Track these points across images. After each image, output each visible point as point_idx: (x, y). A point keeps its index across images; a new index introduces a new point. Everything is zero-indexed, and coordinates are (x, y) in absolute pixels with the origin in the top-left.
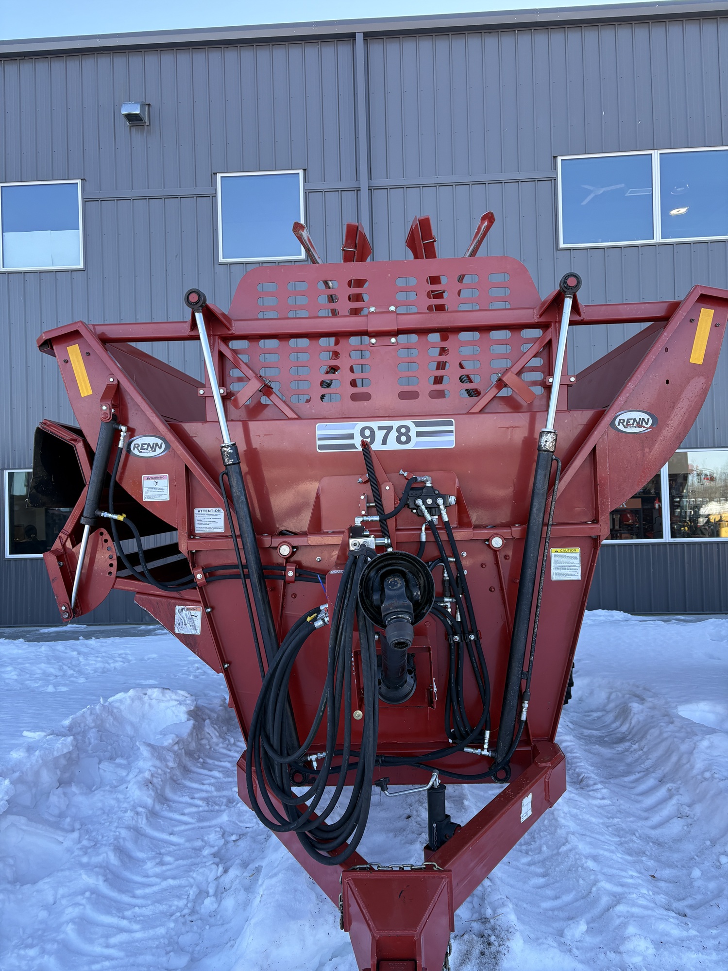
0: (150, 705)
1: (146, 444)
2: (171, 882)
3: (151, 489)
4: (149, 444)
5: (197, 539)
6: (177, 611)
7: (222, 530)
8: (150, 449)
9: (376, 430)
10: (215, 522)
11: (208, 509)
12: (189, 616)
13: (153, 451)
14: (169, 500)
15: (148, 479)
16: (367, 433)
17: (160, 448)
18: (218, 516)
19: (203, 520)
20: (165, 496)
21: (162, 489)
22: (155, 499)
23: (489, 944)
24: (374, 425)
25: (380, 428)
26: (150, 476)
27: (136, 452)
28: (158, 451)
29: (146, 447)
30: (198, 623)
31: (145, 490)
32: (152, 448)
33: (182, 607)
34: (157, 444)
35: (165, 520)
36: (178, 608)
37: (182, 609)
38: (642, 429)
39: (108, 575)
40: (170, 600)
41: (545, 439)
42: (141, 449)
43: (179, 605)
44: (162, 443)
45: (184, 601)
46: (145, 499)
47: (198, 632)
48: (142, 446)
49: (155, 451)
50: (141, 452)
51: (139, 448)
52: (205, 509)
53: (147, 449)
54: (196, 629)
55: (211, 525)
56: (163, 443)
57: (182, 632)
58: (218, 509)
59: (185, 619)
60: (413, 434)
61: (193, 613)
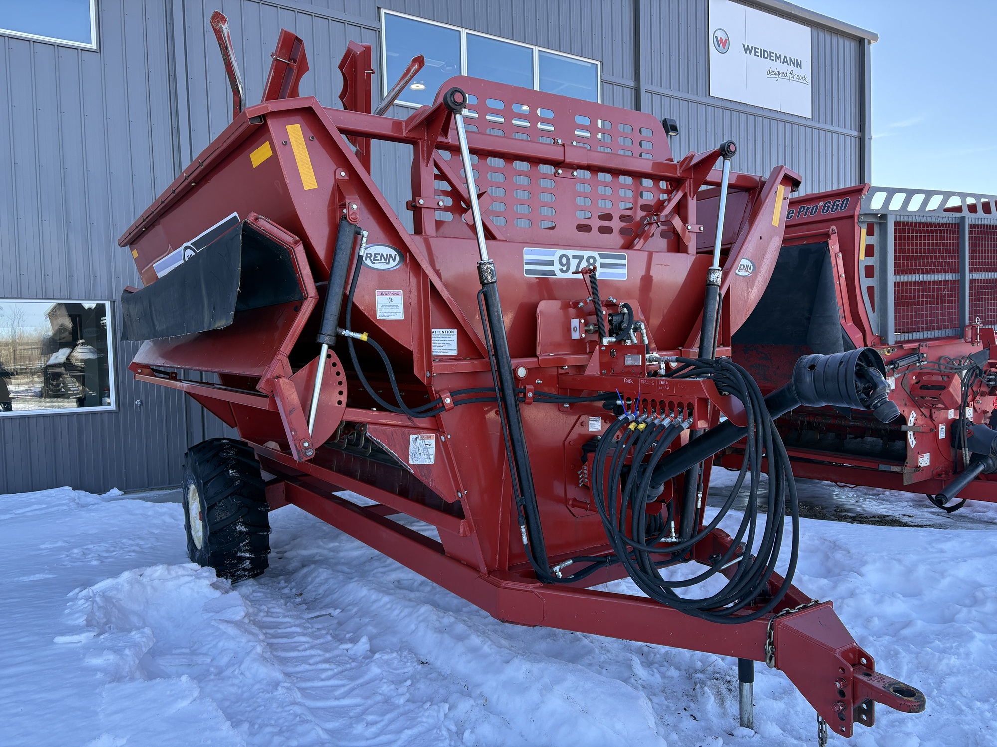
0: (152, 587)
1: (379, 254)
2: (409, 732)
3: (385, 306)
4: (382, 255)
5: (438, 362)
6: (411, 440)
7: (455, 353)
8: (383, 260)
9: (571, 258)
10: (448, 344)
11: (442, 330)
12: (423, 444)
13: (386, 263)
14: (403, 319)
15: (382, 294)
16: (564, 260)
17: (394, 260)
18: (452, 338)
19: (437, 342)
20: (399, 315)
21: (396, 306)
22: (390, 317)
23: (729, 682)
24: (570, 253)
25: (574, 257)
26: (384, 291)
27: (368, 262)
28: (392, 264)
29: (379, 257)
30: (432, 451)
31: (378, 307)
32: (385, 260)
33: (417, 435)
34: (390, 255)
35: (399, 342)
36: (412, 437)
37: (416, 439)
38: (748, 273)
39: (337, 405)
40: (404, 429)
41: (717, 276)
42: (374, 259)
43: (414, 434)
44: (395, 255)
45: (418, 429)
46: (379, 317)
47: (432, 461)
48: (375, 257)
49: (388, 263)
50: (374, 263)
51: (372, 258)
52: (439, 330)
53: (380, 260)
54: (430, 459)
55: (445, 347)
56: (397, 255)
57: (416, 463)
58: (451, 330)
59: (420, 448)
60: (598, 265)
61: (427, 441)
